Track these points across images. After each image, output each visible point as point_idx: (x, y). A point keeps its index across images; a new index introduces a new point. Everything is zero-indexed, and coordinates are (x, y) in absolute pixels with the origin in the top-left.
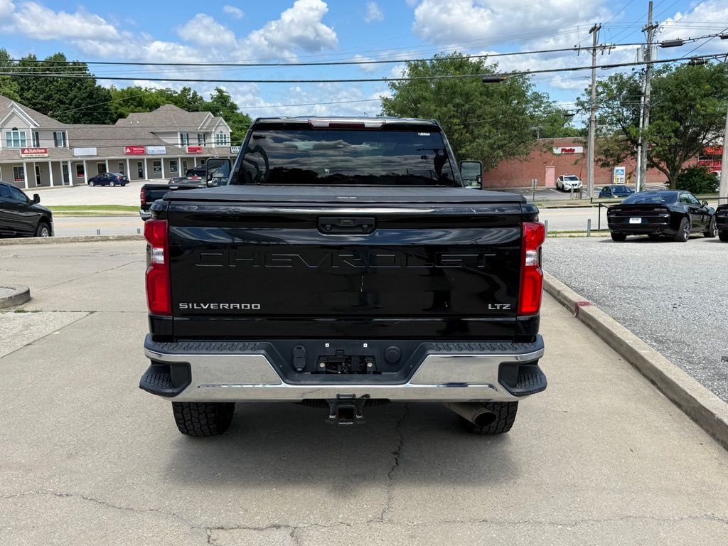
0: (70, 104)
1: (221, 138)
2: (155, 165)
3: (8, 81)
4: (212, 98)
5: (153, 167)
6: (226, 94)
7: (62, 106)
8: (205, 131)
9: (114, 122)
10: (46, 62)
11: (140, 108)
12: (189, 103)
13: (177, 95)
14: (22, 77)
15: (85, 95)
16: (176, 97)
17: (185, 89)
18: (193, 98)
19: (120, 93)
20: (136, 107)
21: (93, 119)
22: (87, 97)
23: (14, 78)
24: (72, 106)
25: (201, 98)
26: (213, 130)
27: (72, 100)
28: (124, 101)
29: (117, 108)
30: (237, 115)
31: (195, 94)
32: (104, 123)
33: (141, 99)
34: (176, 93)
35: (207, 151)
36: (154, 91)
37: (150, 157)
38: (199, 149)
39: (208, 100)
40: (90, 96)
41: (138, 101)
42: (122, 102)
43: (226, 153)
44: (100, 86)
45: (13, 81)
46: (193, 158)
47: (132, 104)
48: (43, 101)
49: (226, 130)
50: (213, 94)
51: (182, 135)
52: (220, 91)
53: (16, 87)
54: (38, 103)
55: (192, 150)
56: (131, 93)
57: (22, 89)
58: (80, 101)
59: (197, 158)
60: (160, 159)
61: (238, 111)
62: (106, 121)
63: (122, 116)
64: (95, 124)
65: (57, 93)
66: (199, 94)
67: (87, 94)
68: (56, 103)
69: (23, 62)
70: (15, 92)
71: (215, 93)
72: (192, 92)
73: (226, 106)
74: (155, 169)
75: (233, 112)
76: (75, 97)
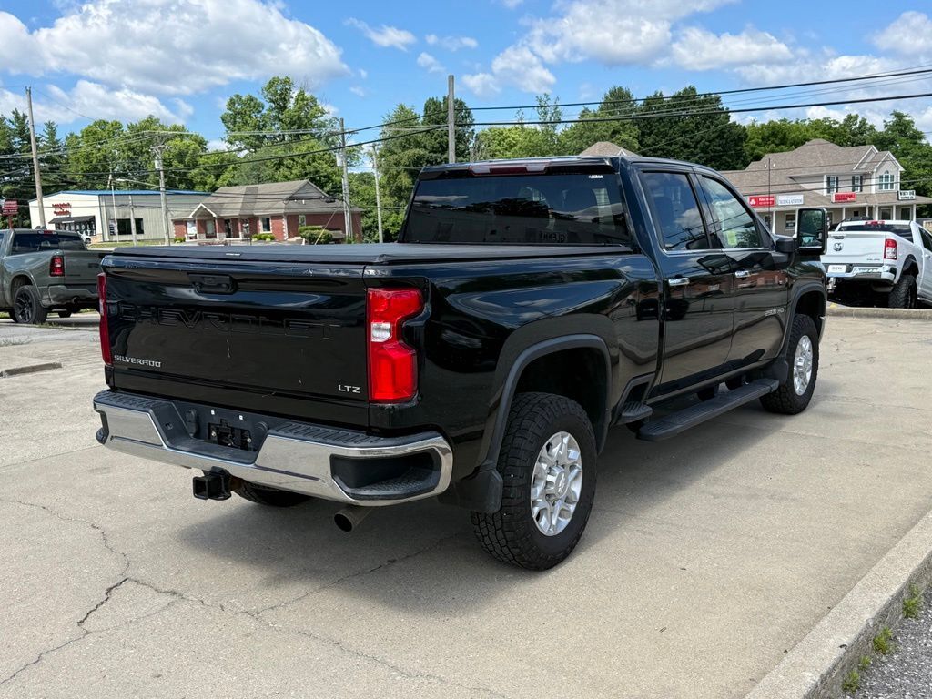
0: (695, 148)
1: (886, 180)
2: (787, 220)
3: (627, 126)
4: (886, 126)
5: (785, 222)
6: (907, 119)
7: (685, 151)
8: (864, 171)
9: (746, 165)
10: (674, 98)
11: (783, 146)
12: (854, 135)
13: (837, 125)
14: (644, 119)
15: (713, 135)
16: (835, 128)
17: (850, 117)
18: (860, 127)
19: (759, 129)
20: (777, 145)
21: (721, 164)
22: (717, 137)
23: (636, 122)
24: (698, 150)
25: (872, 128)
26: (875, 170)
27: (698, 143)
28: (763, 139)
29: (753, 149)
30: (922, 146)
31: (863, 122)
32: (735, 169)
33: (785, 134)
34: (837, 123)
35: (863, 198)
36: (807, 123)
37: (782, 209)
38: (851, 196)
39: (880, 128)
40: (721, 135)
41: (781, 138)
42: (760, 141)
43: (891, 200)
44: (735, 123)
45: (634, 125)
46: (841, 209)
47: (773, 142)
48: (665, 147)
49: (895, 168)
50: (888, 120)
51: (829, 178)
52: (899, 116)
53: (636, 131)
54: (658, 149)
55: (840, 198)
56: (773, 128)
57: (643, 134)
58: (707, 143)
59: (847, 209)
60: (795, 211)
61: (924, 142)
62: (738, 166)
63: (758, 158)
64: (723, 170)
65: (681, 136)
66: (869, 123)
67: (717, 134)
68: (679, 148)
69: (648, 101)
70: (634, 138)
71: (891, 119)
72: (860, 119)
73: (906, 135)
74: (787, 225)
75: (915, 143)
76: (702, 138)
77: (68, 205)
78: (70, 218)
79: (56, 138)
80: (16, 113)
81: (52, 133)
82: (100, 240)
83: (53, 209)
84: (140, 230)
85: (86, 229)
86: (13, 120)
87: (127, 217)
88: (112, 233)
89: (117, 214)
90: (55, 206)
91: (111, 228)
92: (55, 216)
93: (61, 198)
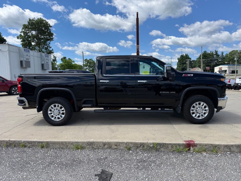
77: (222, 68)
78: (222, 70)
79: (223, 55)
80: (215, 51)
81: (223, 54)
82: (227, 75)
83: (219, 69)
84: (237, 73)
85: (225, 73)
86: (215, 52)
87: (234, 70)
88: (230, 73)
89: (232, 69)
90: (219, 68)
91: (230, 72)
92: (219, 70)
93: (220, 66)
